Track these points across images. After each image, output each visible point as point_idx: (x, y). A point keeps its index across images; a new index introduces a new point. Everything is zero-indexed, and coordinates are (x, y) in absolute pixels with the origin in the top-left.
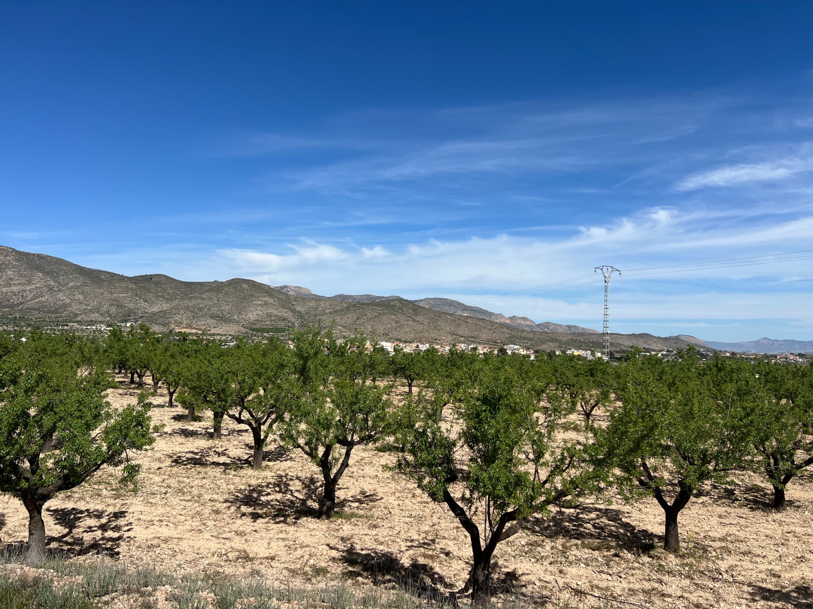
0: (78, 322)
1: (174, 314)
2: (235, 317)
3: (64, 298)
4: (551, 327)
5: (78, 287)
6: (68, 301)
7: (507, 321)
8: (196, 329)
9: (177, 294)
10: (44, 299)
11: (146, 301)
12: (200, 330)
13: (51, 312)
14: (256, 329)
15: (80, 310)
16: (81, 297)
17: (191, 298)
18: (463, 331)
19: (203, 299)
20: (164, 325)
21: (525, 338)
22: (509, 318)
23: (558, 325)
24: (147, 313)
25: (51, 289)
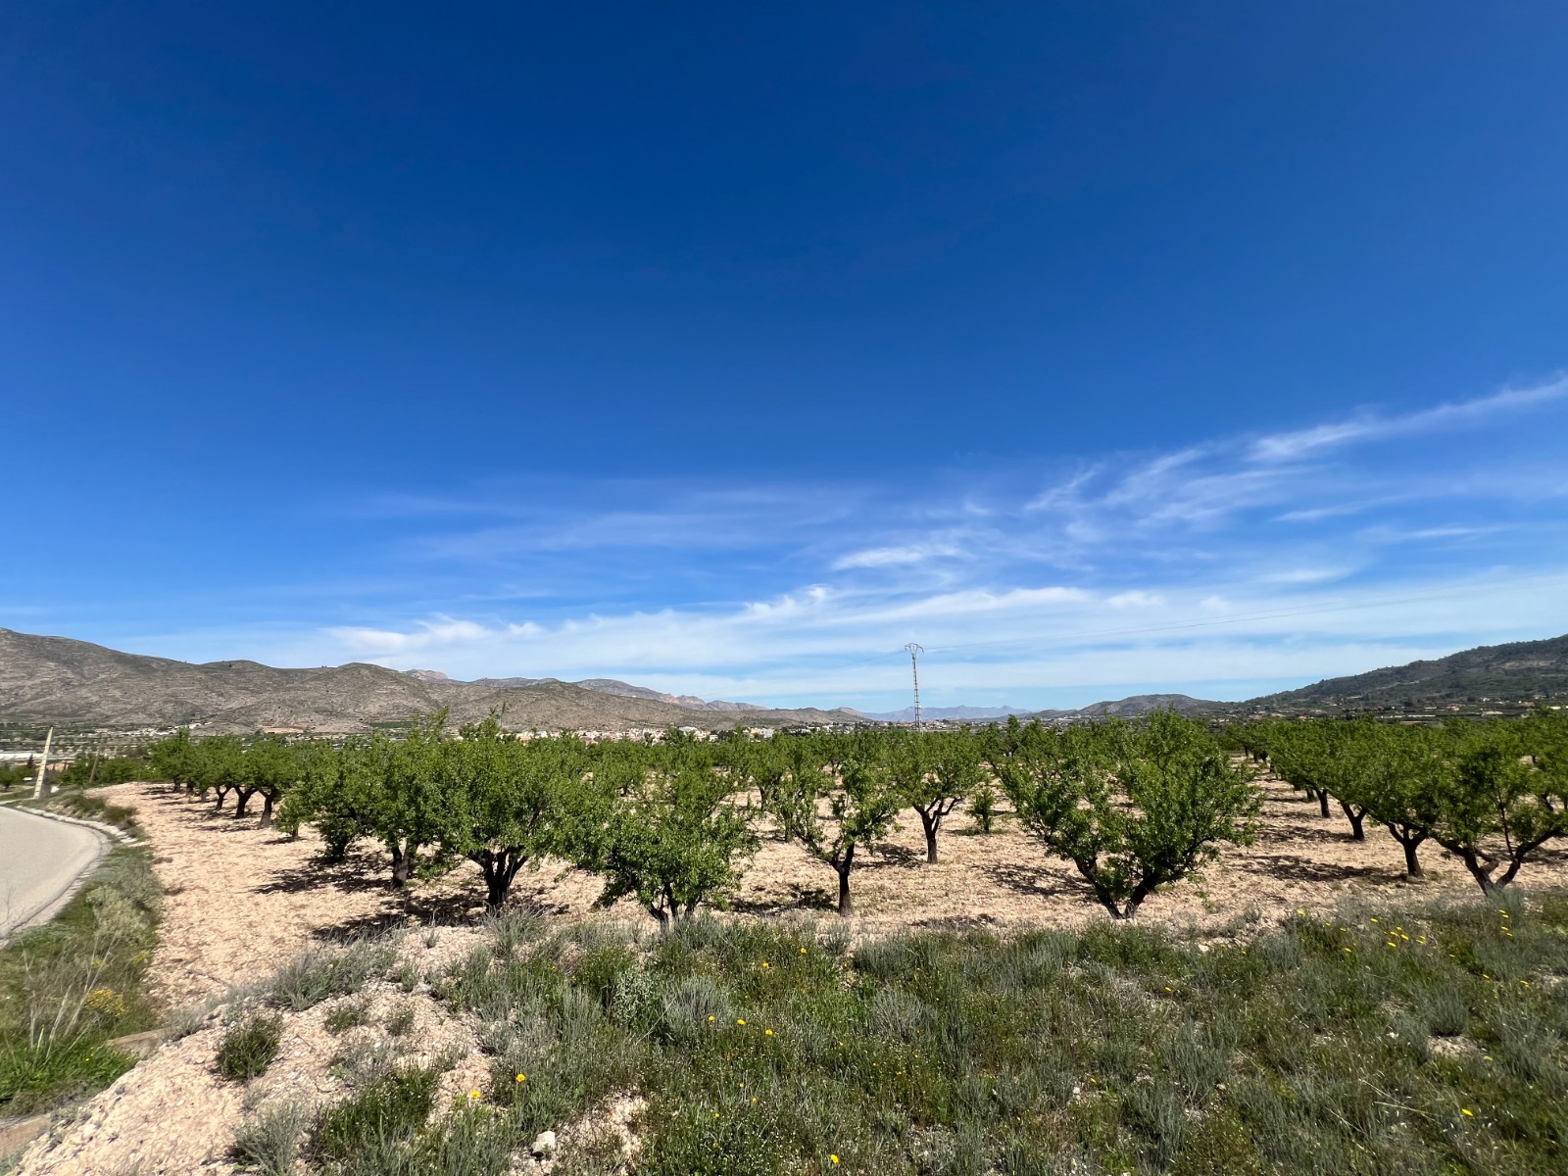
0: (111, 727)
1: (263, 710)
2: (350, 710)
3: (89, 695)
4: (721, 706)
5: (113, 681)
6: (95, 699)
7: (676, 702)
8: (295, 728)
9: (268, 685)
10: (54, 697)
11: (222, 695)
12: (300, 728)
13: (66, 716)
14: (377, 724)
15: (114, 711)
16: (118, 694)
17: (289, 689)
18: (634, 714)
19: (306, 690)
20: (247, 725)
21: (699, 719)
22: (679, 698)
23: (728, 704)
24: (221, 710)
25: (67, 683)
